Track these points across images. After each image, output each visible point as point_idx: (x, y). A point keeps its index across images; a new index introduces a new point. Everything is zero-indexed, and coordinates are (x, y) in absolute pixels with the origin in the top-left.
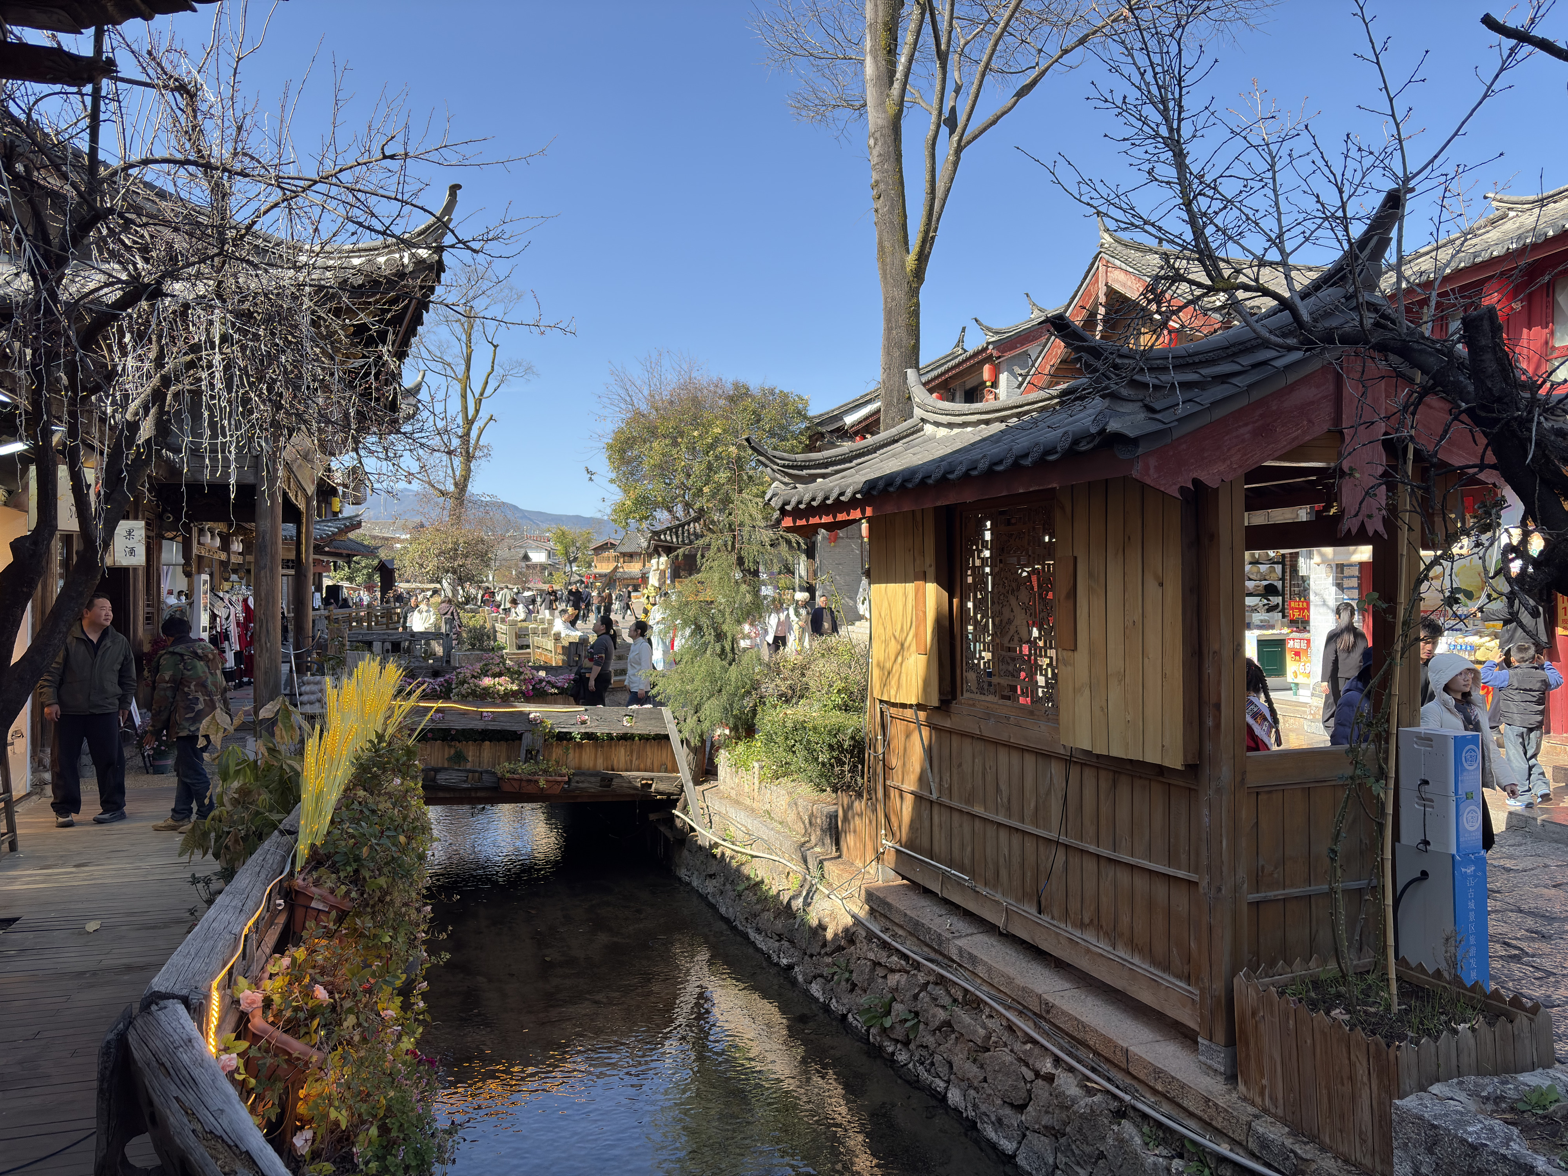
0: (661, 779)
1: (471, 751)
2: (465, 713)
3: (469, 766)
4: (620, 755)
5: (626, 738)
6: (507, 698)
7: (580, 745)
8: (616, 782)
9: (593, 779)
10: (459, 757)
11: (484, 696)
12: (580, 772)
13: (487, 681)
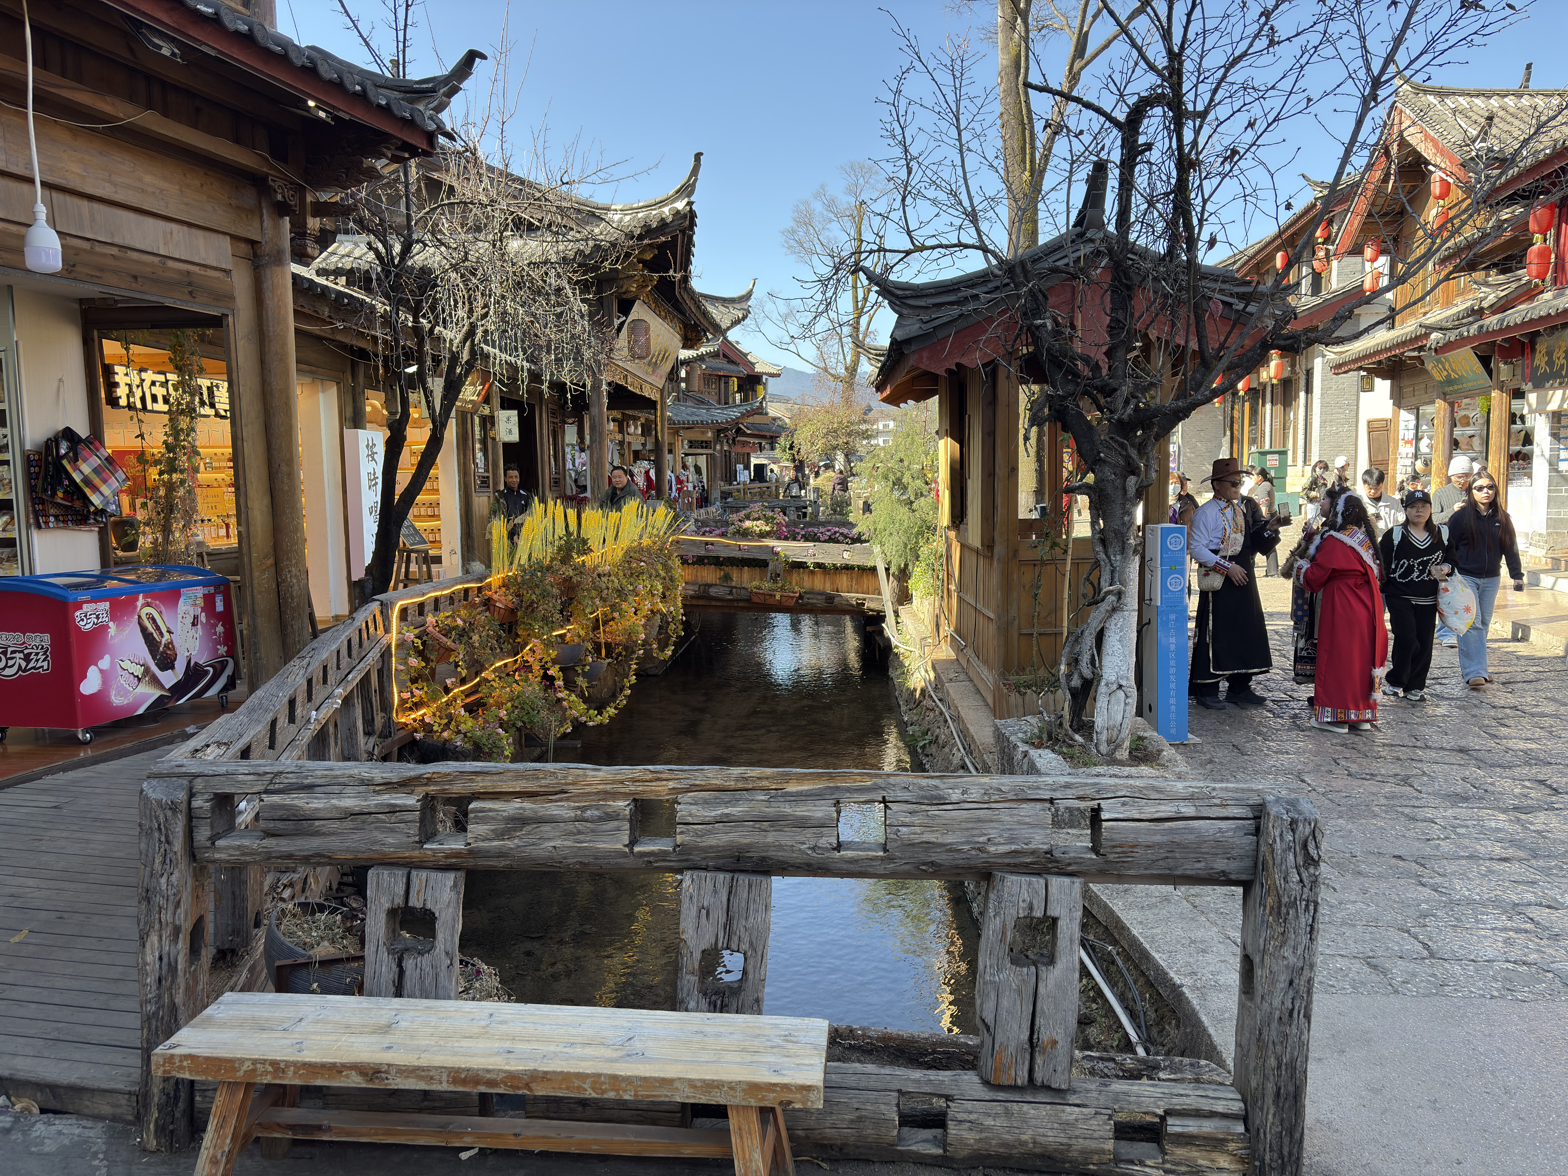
0: (872, 600)
1: (735, 574)
2: (728, 545)
3: (734, 584)
4: (843, 580)
5: (847, 568)
6: (763, 535)
7: (812, 572)
8: (836, 600)
9: (819, 597)
10: (727, 578)
11: (745, 534)
12: (811, 592)
13: (748, 524)
